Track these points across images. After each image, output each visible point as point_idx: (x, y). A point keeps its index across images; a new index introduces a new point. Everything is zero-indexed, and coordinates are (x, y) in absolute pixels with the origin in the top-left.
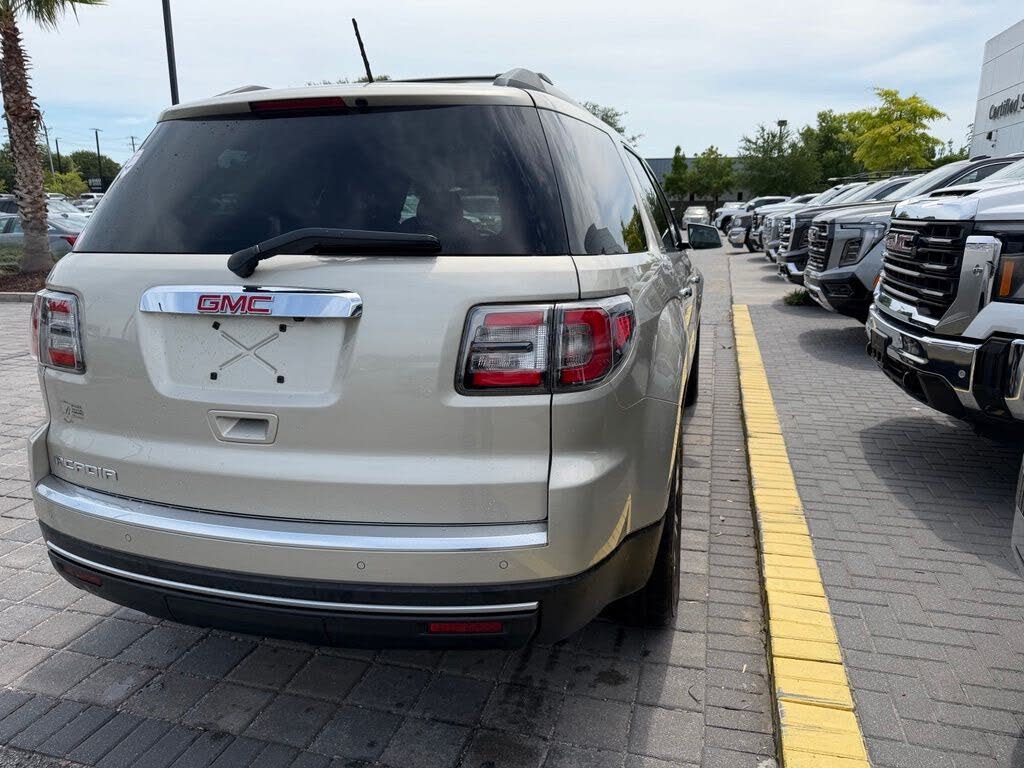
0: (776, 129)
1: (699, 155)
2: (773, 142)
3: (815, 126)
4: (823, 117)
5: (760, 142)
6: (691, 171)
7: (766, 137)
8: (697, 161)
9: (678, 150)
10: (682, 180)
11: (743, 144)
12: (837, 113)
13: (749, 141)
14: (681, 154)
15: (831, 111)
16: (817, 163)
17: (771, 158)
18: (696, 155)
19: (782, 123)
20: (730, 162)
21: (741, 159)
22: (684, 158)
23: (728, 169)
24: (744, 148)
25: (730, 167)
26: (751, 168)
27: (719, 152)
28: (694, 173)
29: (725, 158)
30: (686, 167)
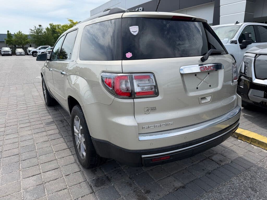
0: (39, 27)
1: (16, 33)
2: (39, 31)
3: (49, 27)
4: (51, 25)
5: (35, 31)
6: (14, 38)
7: (37, 29)
8: (15, 35)
9: (8, 31)
10: (11, 40)
11: (30, 31)
12: (54, 24)
13: (32, 30)
14: (9, 33)
15: (52, 23)
16: (52, 37)
17: (39, 35)
18: (14, 33)
19: (40, 26)
20: (27, 36)
21: (31, 35)
22: (11, 34)
23: (26, 38)
24: (31, 32)
25: (27, 37)
26: (34, 38)
27: (22, 33)
28: (15, 39)
29: (25, 35)
30: (12, 37)
